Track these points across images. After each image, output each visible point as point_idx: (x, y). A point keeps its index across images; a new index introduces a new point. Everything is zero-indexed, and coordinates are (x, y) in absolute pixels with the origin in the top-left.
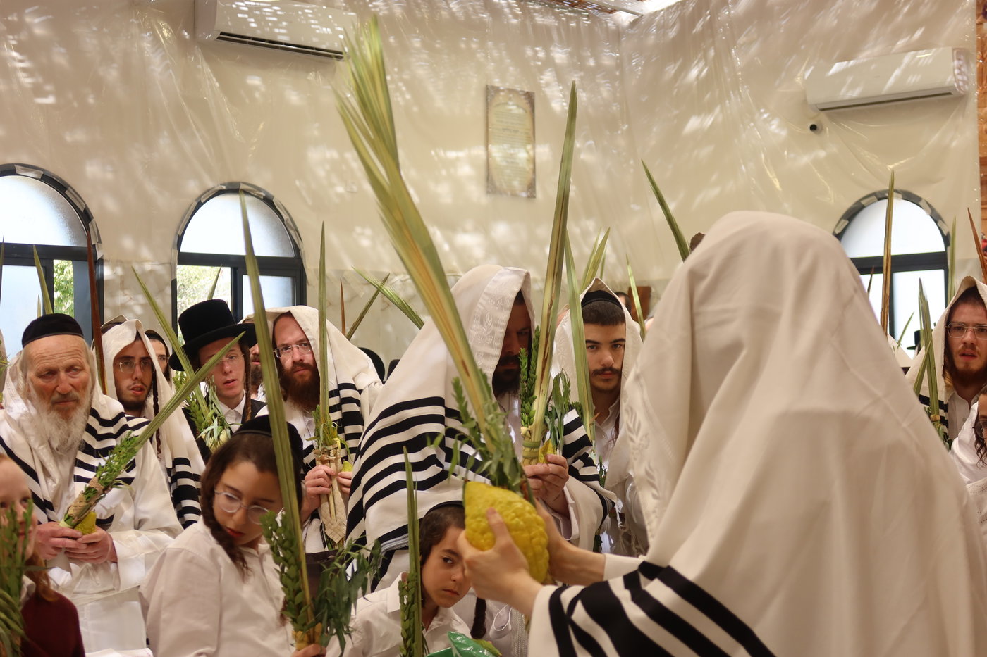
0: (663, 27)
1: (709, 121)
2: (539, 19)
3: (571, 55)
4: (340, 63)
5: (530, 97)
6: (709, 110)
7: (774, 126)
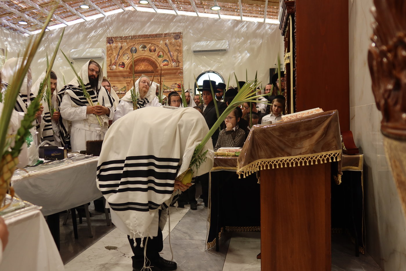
1: (44, 59)
3: (13, 40)
5: (3, 50)
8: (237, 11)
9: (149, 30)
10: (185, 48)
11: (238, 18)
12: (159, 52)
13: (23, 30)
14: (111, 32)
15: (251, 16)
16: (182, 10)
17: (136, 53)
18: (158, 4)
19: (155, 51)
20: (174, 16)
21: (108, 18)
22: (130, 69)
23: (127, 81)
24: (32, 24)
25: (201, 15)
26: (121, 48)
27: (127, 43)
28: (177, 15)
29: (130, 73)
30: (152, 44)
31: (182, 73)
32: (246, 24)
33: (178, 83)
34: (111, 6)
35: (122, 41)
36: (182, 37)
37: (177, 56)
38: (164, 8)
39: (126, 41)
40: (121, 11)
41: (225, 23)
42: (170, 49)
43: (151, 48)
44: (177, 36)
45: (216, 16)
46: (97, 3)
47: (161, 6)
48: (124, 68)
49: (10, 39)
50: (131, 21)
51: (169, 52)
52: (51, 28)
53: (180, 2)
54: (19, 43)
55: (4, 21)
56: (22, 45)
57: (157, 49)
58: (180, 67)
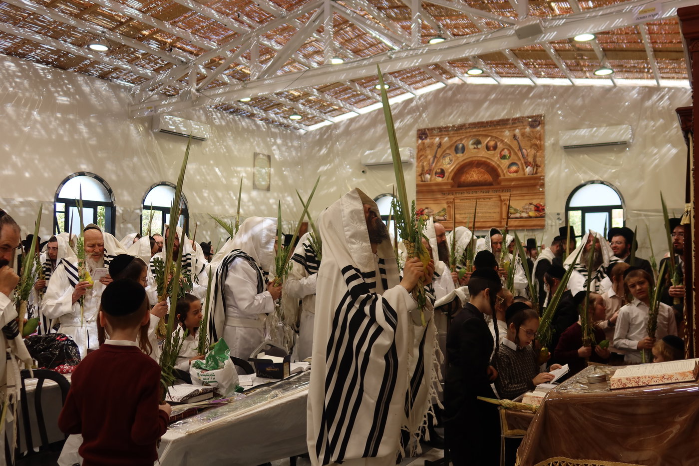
0: (315, 135)
1: (326, 168)
2: (273, 130)
3: (283, 141)
4: (203, 142)
5: (269, 156)
8: (648, 71)
9: (488, 114)
10: (549, 142)
11: (652, 83)
12: (503, 150)
13: (297, 125)
14: (426, 121)
15: (678, 78)
16: (544, 77)
17: (463, 153)
18: (501, 70)
19: (495, 148)
20: (530, 88)
21: (420, 99)
22: (453, 179)
23: (447, 199)
24: (309, 116)
25: (579, 82)
26: (440, 145)
27: (449, 137)
28: (536, 86)
29: (452, 186)
30: (492, 137)
31: (543, 185)
32: (668, 92)
33: (535, 202)
34: (424, 80)
35: (442, 135)
36: (544, 123)
37: (535, 157)
38: (513, 75)
39: (448, 134)
40: (440, 85)
41: (625, 94)
42: (522, 144)
43: (489, 144)
44: (535, 121)
45: (608, 83)
46: (403, 78)
47: (507, 73)
48: (443, 177)
49: (279, 141)
50: (457, 101)
51: (520, 149)
52: (337, 119)
53: (539, 64)
54: (292, 146)
55: (272, 115)
56: (296, 148)
57: (500, 145)
58: (539, 175)
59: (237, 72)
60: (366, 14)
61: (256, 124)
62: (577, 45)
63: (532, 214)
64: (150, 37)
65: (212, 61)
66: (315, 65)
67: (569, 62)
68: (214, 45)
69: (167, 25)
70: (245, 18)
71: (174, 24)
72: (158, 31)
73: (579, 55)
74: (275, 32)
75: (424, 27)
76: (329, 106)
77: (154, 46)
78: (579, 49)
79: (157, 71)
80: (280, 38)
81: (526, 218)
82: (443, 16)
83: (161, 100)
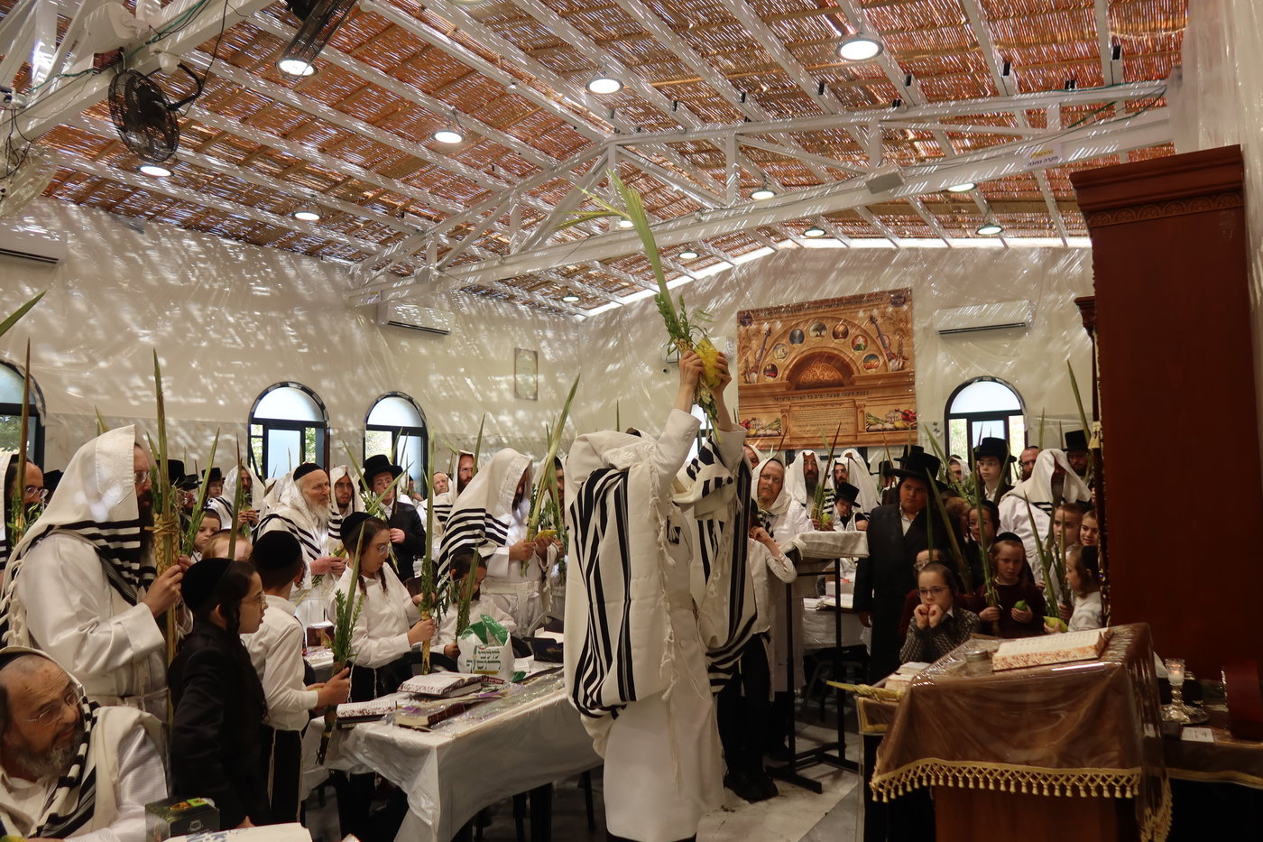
0: (598, 323)
1: (618, 366)
2: (540, 317)
3: (555, 334)
4: (446, 337)
5: (535, 354)
6: (617, 361)
7: (647, 369)
8: (1051, 227)
9: (837, 288)
10: (918, 326)
11: (1056, 242)
12: (857, 337)
13: (573, 310)
14: (750, 302)
16: (909, 238)
17: (801, 342)
18: (850, 230)
19: (845, 334)
20: (892, 253)
21: (740, 270)
22: (789, 379)
23: (782, 406)
24: (590, 296)
25: (957, 243)
26: (769, 331)
27: (782, 321)
28: (899, 249)
29: (788, 389)
30: (839, 319)
31: (913, 383)
32: (1080, 254)
33: (903, 408)
34: (746, 244)
35: (772, 318)
36: (911, 300)
37: (900, 345)
38: (866, 235)
39: (781, 317)
40: (767, 251)
41: (1021, 258)
42: (882, 329)
43: (837, 330)
44: (899, 297)
45: (997, 244)
46: (717, 243)
47: (859, 233)
48: (775, 377)
49: (550, 334)
50: (792, 272)
51: (880, 335)
52: (627, 300)
53: (902, 221)
54: (568, 340)
55: (538, 297)
56: (572, 343)
57: (852, 331)
58: (907, 370)
59: (491, 242)
60: (664, 161)
61: (517, 310)
62: (952, 196)
63: (898, 424)
64: (375, 200)
65: (458, 228)
66: (596, 230)
67: (942, 217)
68: (460, 208)
69: (399, 184)
70: (502, 172)
71: (407, 182)
72: (386, 192)
73: (955, 208)
74: (542, 187)
75: (744, 176)
76: (616, 282)
77: (380, 211)
78: (954, 201)
79: (383, 243)
80: (548, 195)
81: (891, 430)
82: (769, 161)
83: (389, 281)
